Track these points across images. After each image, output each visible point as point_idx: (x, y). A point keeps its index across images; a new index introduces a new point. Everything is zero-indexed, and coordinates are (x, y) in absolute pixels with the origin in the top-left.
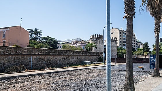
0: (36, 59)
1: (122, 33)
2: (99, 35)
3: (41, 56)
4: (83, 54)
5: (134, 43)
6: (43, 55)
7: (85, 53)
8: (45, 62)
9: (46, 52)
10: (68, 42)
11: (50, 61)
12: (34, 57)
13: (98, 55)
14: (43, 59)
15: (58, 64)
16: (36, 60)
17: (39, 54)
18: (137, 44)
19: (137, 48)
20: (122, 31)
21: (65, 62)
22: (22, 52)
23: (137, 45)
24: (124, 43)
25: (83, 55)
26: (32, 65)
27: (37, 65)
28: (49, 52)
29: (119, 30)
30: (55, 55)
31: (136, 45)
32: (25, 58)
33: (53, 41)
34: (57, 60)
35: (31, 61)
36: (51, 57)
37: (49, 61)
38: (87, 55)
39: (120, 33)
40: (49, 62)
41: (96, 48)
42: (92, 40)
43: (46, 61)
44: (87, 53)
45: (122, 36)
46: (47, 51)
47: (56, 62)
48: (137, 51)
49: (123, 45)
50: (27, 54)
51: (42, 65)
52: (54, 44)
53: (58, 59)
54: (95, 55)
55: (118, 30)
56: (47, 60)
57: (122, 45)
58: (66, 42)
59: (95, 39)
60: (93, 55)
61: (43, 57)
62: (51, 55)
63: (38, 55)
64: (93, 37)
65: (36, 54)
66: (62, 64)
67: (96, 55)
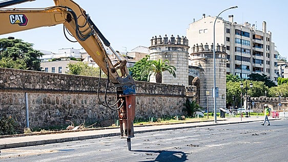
0: (37, 101)
1: (233, 32)
2: (176, 37)
3: (48, 94)
4: (147, 92)
5: (269, 63)
6: (54, 90)
7: (152, 89)
8: (58, 111)
9: (61, 84)
10: (68, 55)
11: (70, 108)
12: (33, 96)
13: (183, 96)
14: (53, 104)
15: (90, 116)
16: (37, 105)
17: (45, 87)
18: (275, 63)
19: (277, 76)
20: (234, 26)
21: (104, 112)
22: (5, 81)
23: (276, 68)
24: (238, 62)
25: (146, 95)
26: (30, 119)
27: (41, 118)
28: (68, 83)
29: (224, 22)
30: (82, 92)
31: (273, 68)
32: (11, 100)
33: (29, 52)
34: (85, 106)
35: (25, 108)
36: (73, 96)
37: (67, 108)
38: (155, 95)
39: (228, 31)
40: (67, 111)
41: (172, 75)
42: (154, 51)
43: (60, 110)
44: (155, 88)
45: (232, 40)
46: (62, 81)
47: (85, 112)
48: (277, 86)
49: (237, 67)
50: (16, 88)
51: (53, 119)
52: (32, 60)
53: (88, 102)
54: (175, 96)
55: (222, 21)
56: (64, 105)
57: (233, 66)
58: (64, 56)
59: (164, 49)
60: (170, 96)
61: (53, 97)
62: (72, 92)
63: (42, 90)
64: (157, 42)
65: (38, 87)
66: (99, 117)
67: (177, 94)
